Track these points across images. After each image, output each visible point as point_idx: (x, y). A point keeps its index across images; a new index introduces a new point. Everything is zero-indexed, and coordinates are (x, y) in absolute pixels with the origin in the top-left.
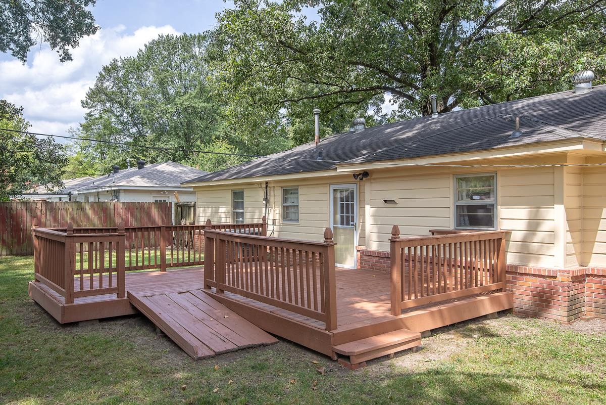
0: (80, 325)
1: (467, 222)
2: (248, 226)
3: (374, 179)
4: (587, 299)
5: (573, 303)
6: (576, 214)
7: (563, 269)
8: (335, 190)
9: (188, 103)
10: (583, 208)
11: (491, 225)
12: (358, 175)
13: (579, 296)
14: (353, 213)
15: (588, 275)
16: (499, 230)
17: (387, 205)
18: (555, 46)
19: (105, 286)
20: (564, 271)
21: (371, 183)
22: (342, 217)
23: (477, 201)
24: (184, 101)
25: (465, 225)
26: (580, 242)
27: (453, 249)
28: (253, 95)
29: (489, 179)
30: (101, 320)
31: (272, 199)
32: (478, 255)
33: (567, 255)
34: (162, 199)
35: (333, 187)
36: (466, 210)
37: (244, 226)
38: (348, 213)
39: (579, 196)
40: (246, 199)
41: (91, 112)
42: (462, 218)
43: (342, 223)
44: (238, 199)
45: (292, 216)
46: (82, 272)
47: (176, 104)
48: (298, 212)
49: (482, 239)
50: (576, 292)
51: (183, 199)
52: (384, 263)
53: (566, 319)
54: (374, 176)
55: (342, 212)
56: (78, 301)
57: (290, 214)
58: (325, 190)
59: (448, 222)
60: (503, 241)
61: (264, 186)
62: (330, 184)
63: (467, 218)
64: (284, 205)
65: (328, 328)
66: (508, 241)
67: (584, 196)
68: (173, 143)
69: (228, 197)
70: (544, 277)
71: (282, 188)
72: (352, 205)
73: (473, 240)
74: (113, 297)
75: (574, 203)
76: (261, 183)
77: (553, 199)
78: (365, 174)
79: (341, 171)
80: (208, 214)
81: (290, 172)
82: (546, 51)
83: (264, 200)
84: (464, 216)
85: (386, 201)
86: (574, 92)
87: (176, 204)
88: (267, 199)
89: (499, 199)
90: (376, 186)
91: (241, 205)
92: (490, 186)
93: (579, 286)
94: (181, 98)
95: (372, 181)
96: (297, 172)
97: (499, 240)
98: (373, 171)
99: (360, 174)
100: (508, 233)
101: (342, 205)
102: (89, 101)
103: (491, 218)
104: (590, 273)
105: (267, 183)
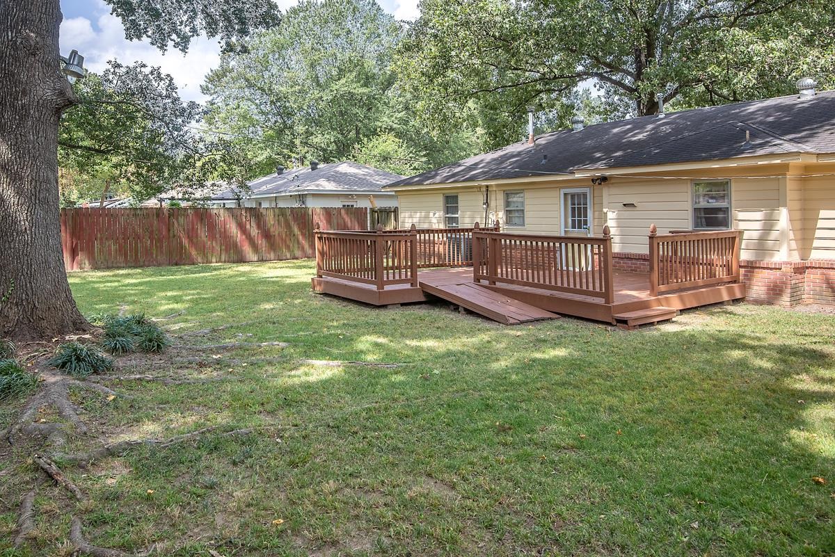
0: (389, 307)
1: (704, 223)
2: (463, 230)
3: (612, 184)
4: (806, 288)
5: (794, 290)
6: (798, 215)
7: (786, 260)
8: (565, 194)
9: (346, 89)
10: (803, 210)
11: (725, 226)
12: (597, 180)
13: (800, 285)
14: (586, 216)
15: (807, 268)
16: (733, 230)
17: (625, 208)
18: (781, 44)
19: (403, 277)
20: (787, 263)
21: (609, 187)
22: (573, 221)
23: (714, 204)
24: (341, 86)
25: (702, 226)
26: (801, 240)
27: (696, 245)
28: (446, 87)
29: (725, 185)
30: (403, 305)
31: (493, 204)
32: (712, 253)
33: (790, 250)
34: (350, 204)
35: (563, 191)
36: (702, 213)
37: (459, 231)
38: (579, 216)
39: (800, 200)
40: (460, 204)
41: (213, 100)
42: (699, 220)
43: (574, 227)
44: (451, 203)
45: (516, 220)
46: (387, 268)
47: (332, 91)
48: (523, 217)
49: (720, 237)
50: (797, 281)
51: (379, 204)
52: (623, 263)
53: (788, 304)
54: (613, 181)
55: (573, 216)
56: (387, 288)
57: (513, 219)
58: (554, 193)
59: (687, 224)
60: (737, 240)
61: (484, 189)
62: (561, 188)
63: (703, 220)
64: (508, 209)
65: (607, 301)
66: (741, 239)
67: (805, 200)
68: (328, 137)
69: (440, 200)
70: (771, 269)
71: (504, 191)
72: (585, 209)
73: (713, 237)
74: (408, 286)
75: (797, 205)
76: (480, 187)
77: (779, 202)
78: (604, 179)
79: (577, 176)
80: (415, 220)
81: (516, 176)
82: (773, 49)
83: (484, 204)
84: (701, 218)
85: (625, 205)
86: (799, 98)
87: (371, 209)
88: (487, 203)
89: (733, 202)
90: (614, 190)
91: (455, 210)
92: (724, 191)
93: (800, 276)
94: (337, 83)
95: (610, 185)
96: (526, 176)
97: (734, 238)
98: (611, 177)
99: (598, 179)
100: (741, 233)
101: (573, 209)
102: (210, 86)
103: (725, 220)
104: (809, 265)
105: (487, 186)
